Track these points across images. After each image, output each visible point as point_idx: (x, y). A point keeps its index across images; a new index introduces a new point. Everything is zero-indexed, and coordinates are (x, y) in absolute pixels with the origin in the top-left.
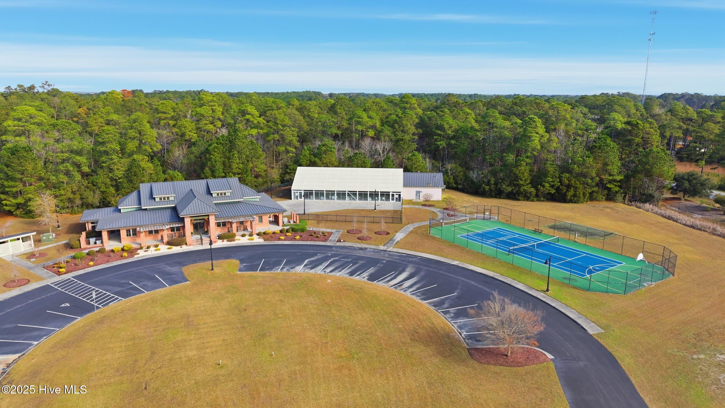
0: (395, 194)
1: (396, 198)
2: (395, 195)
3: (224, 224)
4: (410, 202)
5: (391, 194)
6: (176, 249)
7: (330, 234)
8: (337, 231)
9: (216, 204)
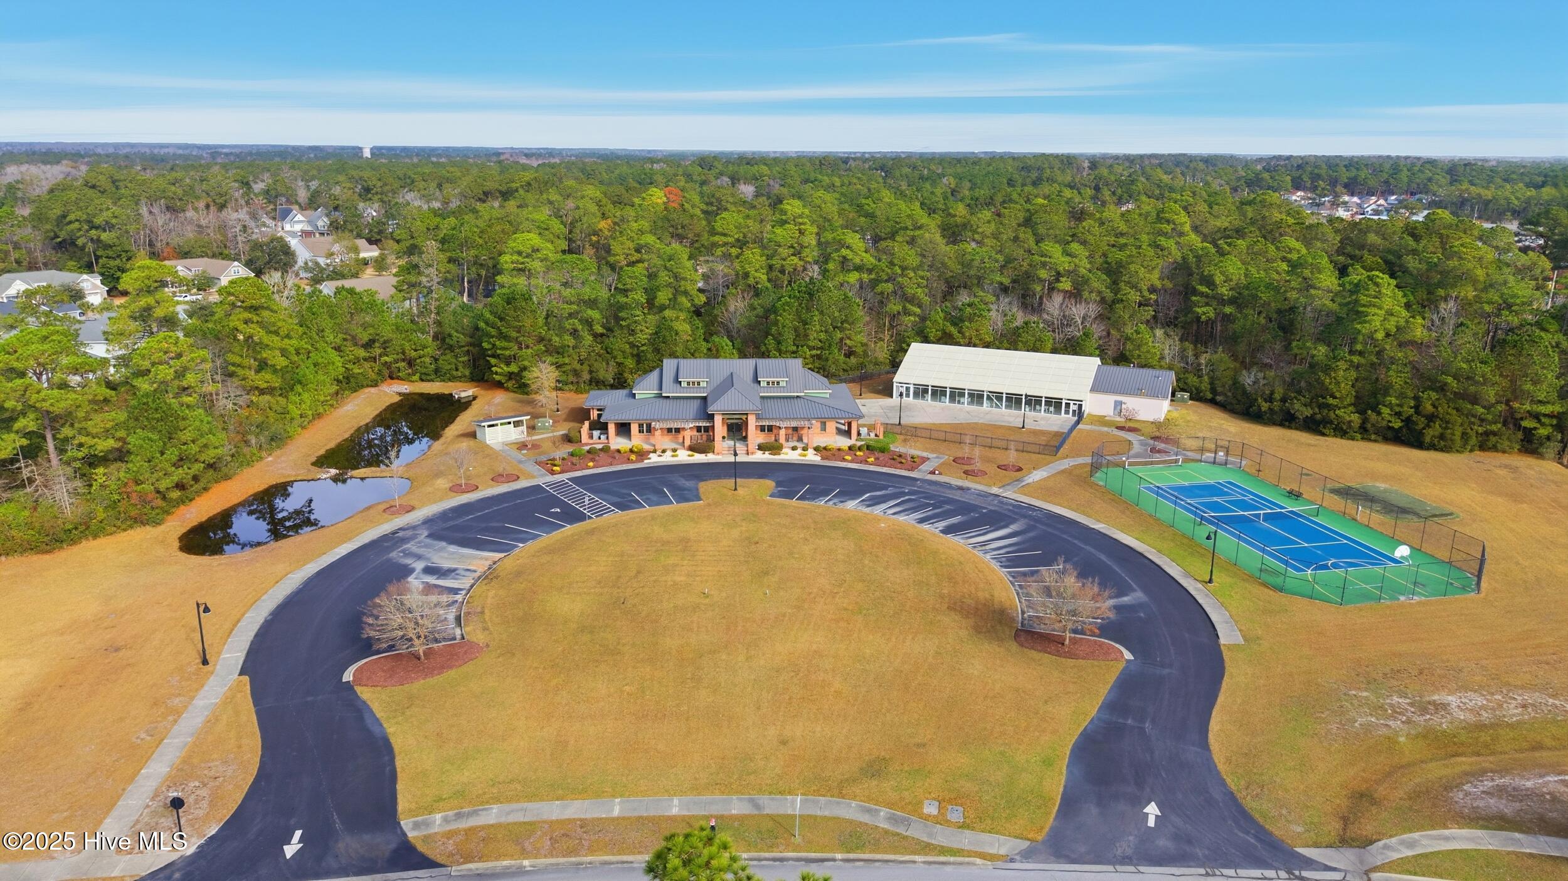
0: (1072, 402)
1: (1074, 411)
2: (1071, 405)
3: (770, 429)
4: (1101, 421)
5: (1064, 402)
6: (699, 458)
7: (924, 460)
8: (937, 457)
9: (763, 398)
